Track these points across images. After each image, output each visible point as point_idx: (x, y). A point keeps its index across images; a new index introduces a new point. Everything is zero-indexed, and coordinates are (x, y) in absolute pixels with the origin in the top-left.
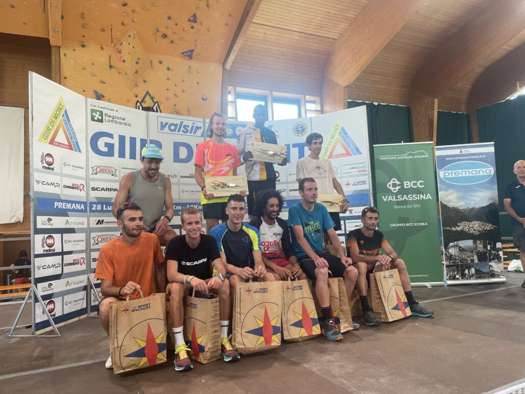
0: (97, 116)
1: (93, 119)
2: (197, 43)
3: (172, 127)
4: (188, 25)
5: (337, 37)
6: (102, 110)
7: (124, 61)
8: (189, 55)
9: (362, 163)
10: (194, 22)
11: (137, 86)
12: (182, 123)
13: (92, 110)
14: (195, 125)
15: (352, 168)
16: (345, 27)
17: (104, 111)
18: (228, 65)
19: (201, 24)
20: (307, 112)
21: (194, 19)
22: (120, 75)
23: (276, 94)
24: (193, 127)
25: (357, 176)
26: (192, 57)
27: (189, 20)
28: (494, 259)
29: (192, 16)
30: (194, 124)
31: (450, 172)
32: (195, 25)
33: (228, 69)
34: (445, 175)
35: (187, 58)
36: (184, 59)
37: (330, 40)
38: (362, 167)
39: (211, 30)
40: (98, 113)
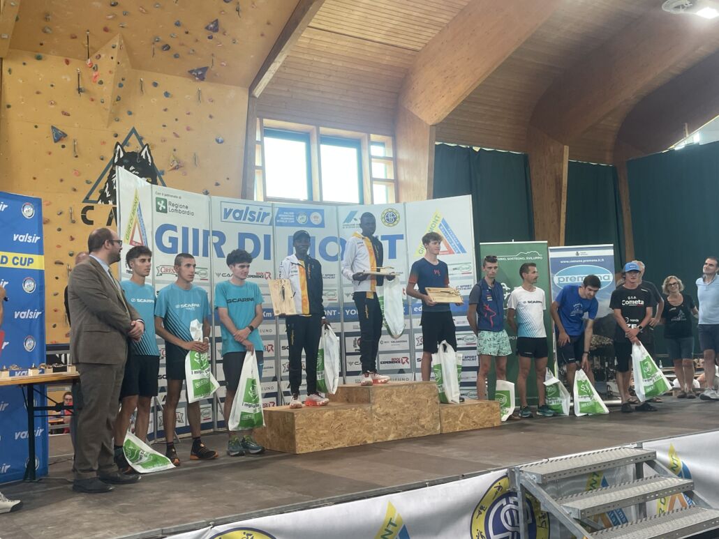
0: (162, 206)
1: (158, 210)
2: (214, 59)
3: (237, 215)
4: (203, 35)
5: (419, 48)
6: (166, 198)
7: (101, 83)
8: (200, 74)
9: (466, 263)
10: (214, 32)
11: (118, 120)
12: (248, 209)
13: (157, 198)
14: (262, 212)
15: (454, 269)
16: (434, 36)
17: (169, 199)
18: (258, 92)
19: (224, 34)
20: (373, 159)
21: (215, 27)
22: (92, 102)
23: (323, 130)
24: (260, 213)
25: (461, 278)
26: (204, 78)
27: (207, 28)
28: (612, 378)
29: (212, 23)
30: (261, 209)
31: (565, 277)
32: (215, 35)
33: (257, 97)
34: (559, 281)
35: (197, 79)
36: (191, 80)
37: (410, 52)
38: (467, 268)
39: (237, 41)
40: (163, 202)
